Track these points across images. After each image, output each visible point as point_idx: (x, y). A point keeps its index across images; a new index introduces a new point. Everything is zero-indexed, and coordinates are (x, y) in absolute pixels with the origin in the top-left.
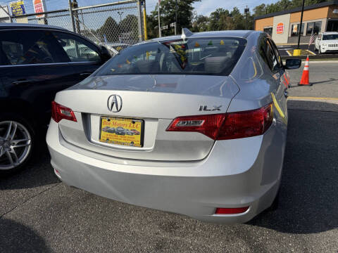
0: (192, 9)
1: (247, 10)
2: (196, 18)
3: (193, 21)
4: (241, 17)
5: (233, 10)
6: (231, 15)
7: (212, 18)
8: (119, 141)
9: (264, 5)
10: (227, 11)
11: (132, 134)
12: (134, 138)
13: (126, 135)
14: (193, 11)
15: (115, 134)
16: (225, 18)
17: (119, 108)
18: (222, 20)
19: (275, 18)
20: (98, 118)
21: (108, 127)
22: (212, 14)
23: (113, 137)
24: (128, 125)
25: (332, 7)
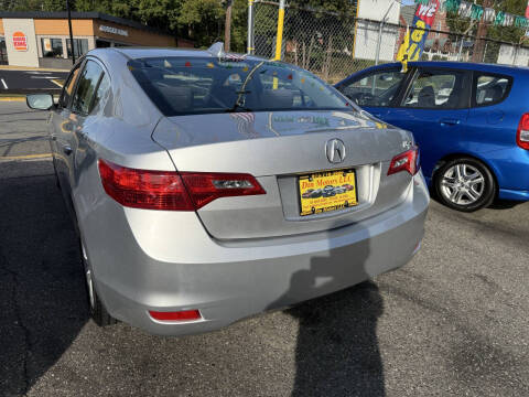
8: (329, 206)
11: (345, 191)
12: (347, 196)
13: (337, 195)
15: (322, 198)
17: (343, 157)
21: (311, 191)
23: (320, 203)
24: (337, 180)
25: (98, 21)
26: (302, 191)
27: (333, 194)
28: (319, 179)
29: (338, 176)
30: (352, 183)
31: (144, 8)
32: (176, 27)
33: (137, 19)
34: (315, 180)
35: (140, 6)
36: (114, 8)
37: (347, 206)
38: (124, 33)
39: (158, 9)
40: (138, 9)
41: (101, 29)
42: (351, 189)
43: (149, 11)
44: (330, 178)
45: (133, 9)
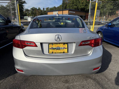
0: (23, 6)
1: (44, 9)
2: (25, 9)
3: (24, 10)
4: (42, 11)
5: (38, 8)
6: (38, 10)
7: (31, 10)
8: (58, 52)
9: (48, 8)
10: (36, 8)
11: (64, 49)
12: (64, 50)
13: (61, 50)
14: (24, 7)
15: (56, 50)
16: (36, 11)
17: (60, 40)
18: (35, 11)
19: (54, 12)
20: (47, 44)
21: (52, 48)
22: (31, 9)
23: (55, 51)
24: (61, 46)
25: (69, 10)
26: (50, 47)
27: (59, 49)
28: (55, 45)
29: (62, 45)
30: (66, 47)
31: (80, 7)
32: (86, 10)
33: (78, 9)
34: (54, 45)
35: (79, 6)
36: (74, 8)
37: (64, 53)
38: (74, 12)
39: (83, 6)
40: (79, 7)
41: (70, 12)
42: (66, 48)
43: (81, 7)
44: (59, 45)
45: (77, 7)
